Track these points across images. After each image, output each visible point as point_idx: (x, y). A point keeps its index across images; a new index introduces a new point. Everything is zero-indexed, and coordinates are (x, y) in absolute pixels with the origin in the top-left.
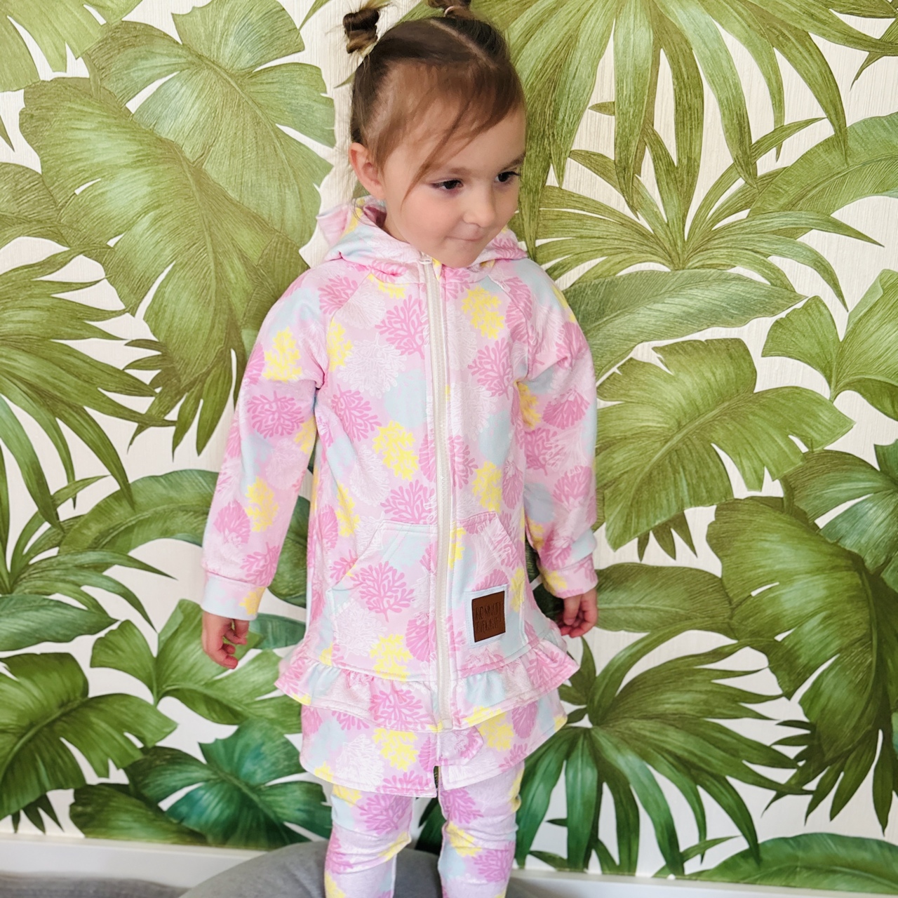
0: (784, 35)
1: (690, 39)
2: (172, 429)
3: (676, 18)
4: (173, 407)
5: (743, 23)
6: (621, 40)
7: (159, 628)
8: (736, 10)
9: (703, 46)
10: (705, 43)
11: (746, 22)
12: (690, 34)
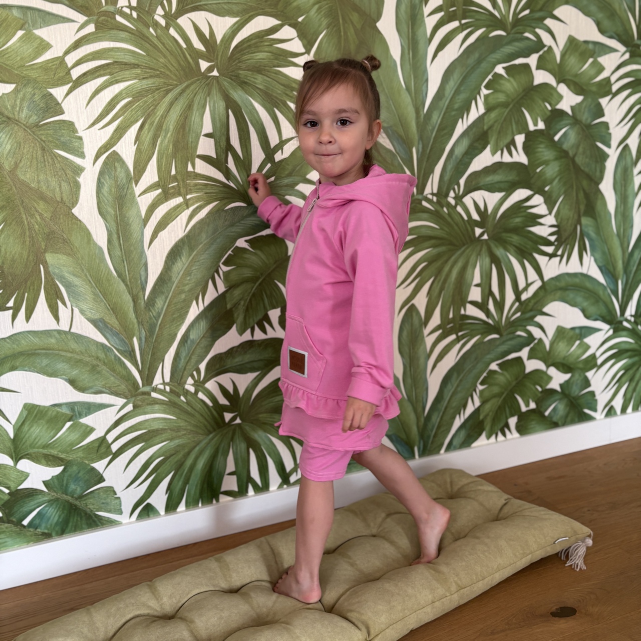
0: (277, 102)
1: (241, 105)
2: (11, 311)
3: (233, 96)
4: (10, 300)
5: (261, 97)
6: (212, 105)
7: (13, 422)
8: (257, 92)
9: (246, 108)
10: (246, 106)
11: (262, 98)
12: (240, 103)
